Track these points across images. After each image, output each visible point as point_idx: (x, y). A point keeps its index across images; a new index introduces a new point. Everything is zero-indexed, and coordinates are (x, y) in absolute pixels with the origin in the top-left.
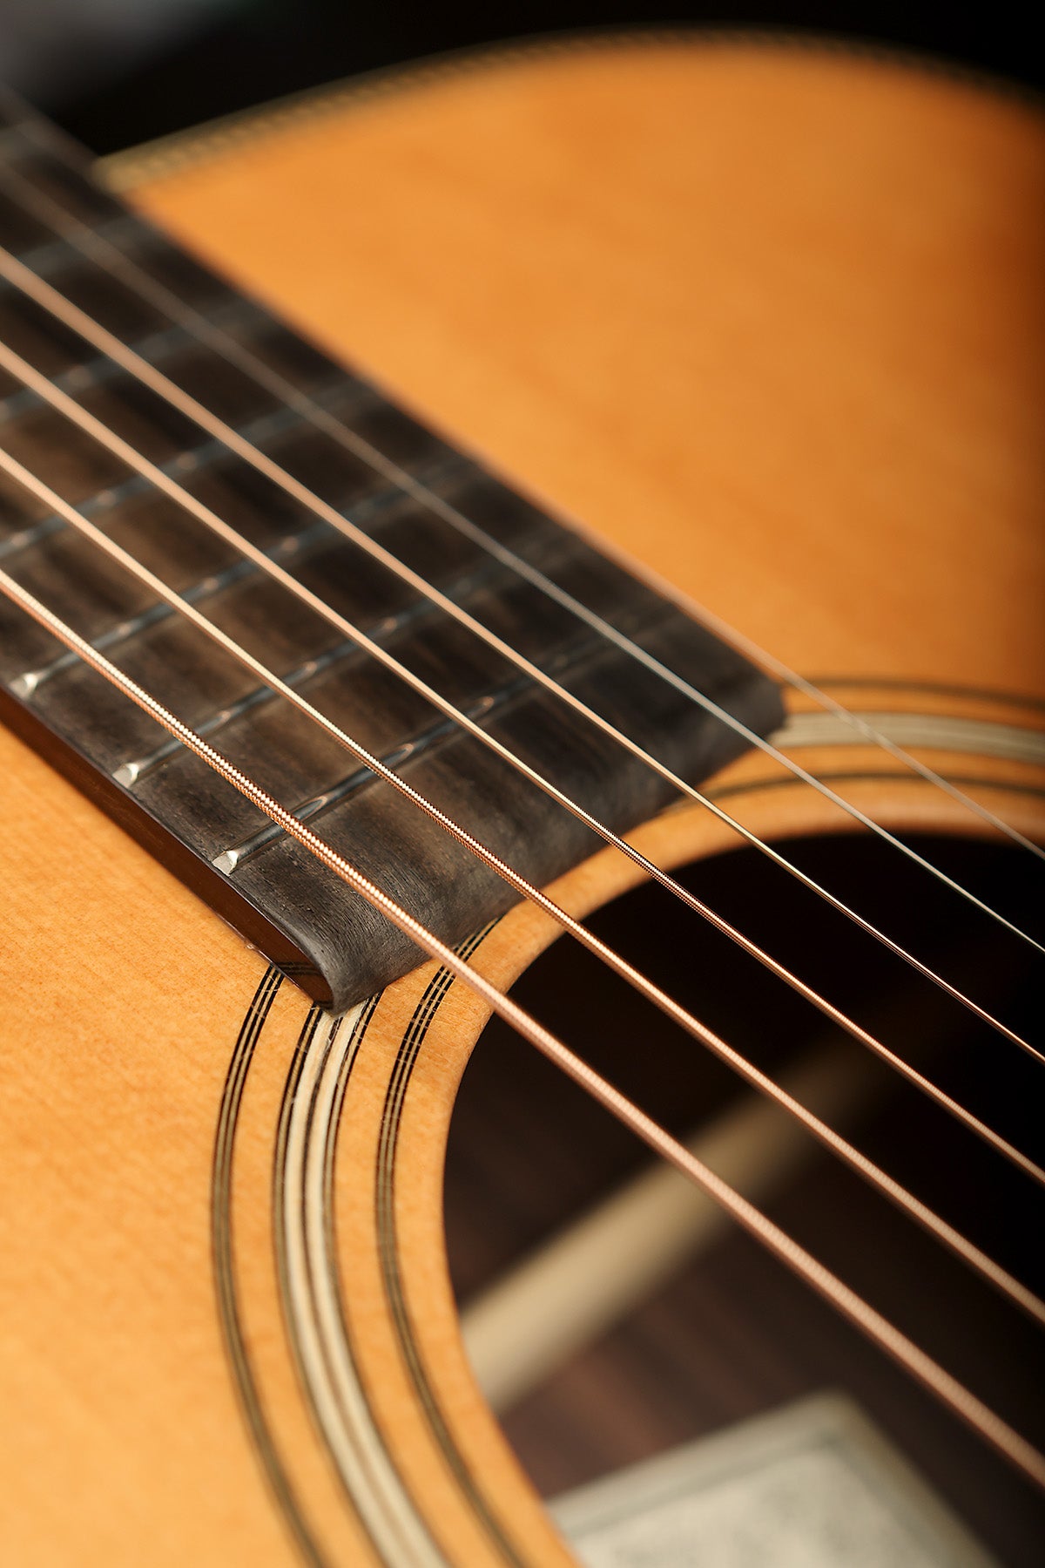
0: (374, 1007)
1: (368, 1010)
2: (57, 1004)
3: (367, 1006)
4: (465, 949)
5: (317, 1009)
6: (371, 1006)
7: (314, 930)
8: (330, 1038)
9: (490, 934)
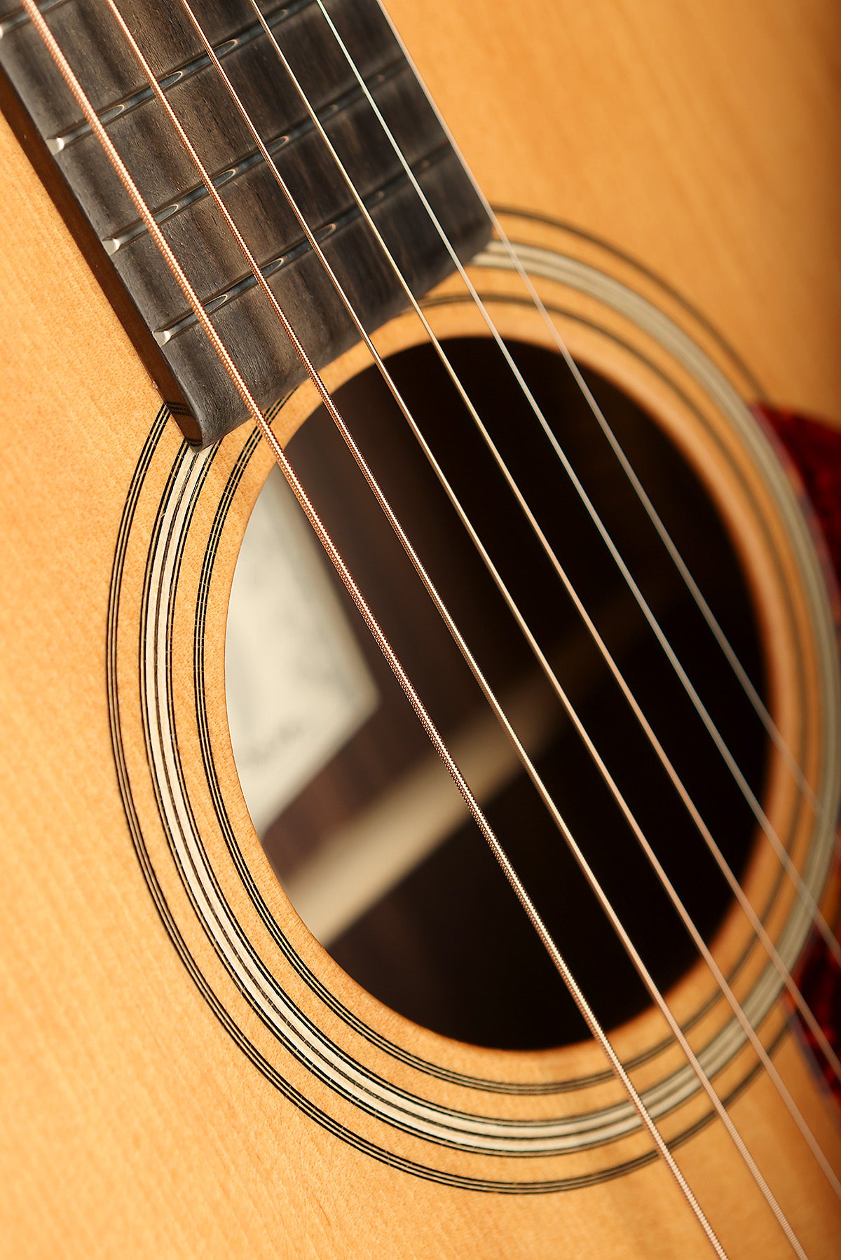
0: (217, 448)
1: (214, 450)
2: (39, 412)
3: (214, 447)
4: (274, 409)
5: (186, 444)
6: (216, 447)
7: (204, 404)
8: (190, 469)
9: (290, 399)
